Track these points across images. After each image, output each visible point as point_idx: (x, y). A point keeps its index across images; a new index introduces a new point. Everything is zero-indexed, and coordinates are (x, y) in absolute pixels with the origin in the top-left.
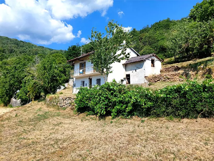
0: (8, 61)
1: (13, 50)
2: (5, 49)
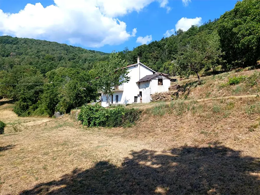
0: (56, 71)
1: (62, 57)
2: (54, 56)
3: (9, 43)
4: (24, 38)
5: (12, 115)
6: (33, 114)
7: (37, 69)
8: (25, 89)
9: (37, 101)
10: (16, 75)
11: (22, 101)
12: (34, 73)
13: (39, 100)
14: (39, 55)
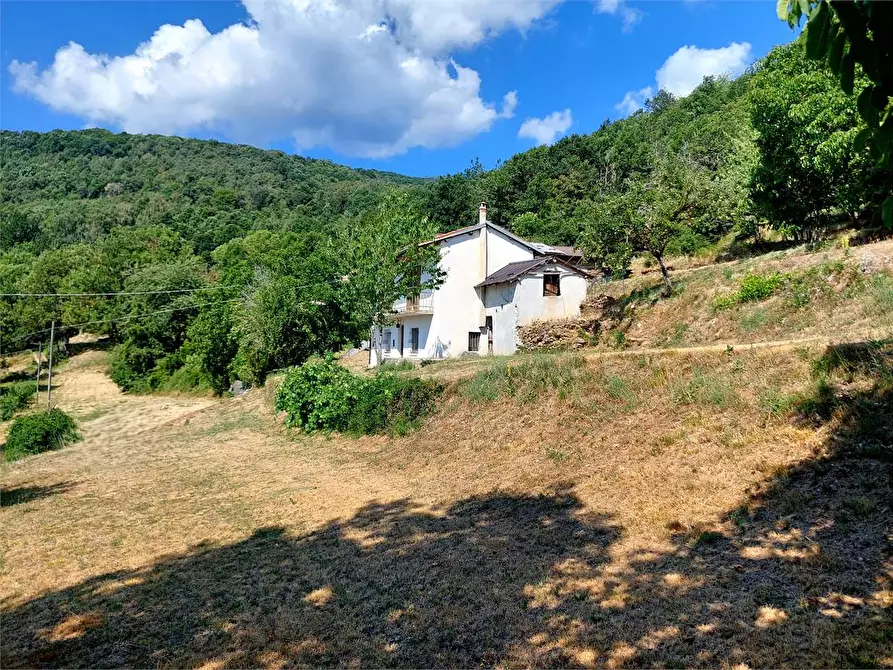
0: (244, 243)
1: (267, 195)
2: (243, 193)
3: (100, 152)
4: (149, 135)
5: (104, 389)
6: (168, 386)
7: (183, 240)
8: (144, 304)
9: (181, 343)
10: (116, 260)
11: (134, 342)
12: (172, 250)
13: (186, 341)
14: (194, 191)
